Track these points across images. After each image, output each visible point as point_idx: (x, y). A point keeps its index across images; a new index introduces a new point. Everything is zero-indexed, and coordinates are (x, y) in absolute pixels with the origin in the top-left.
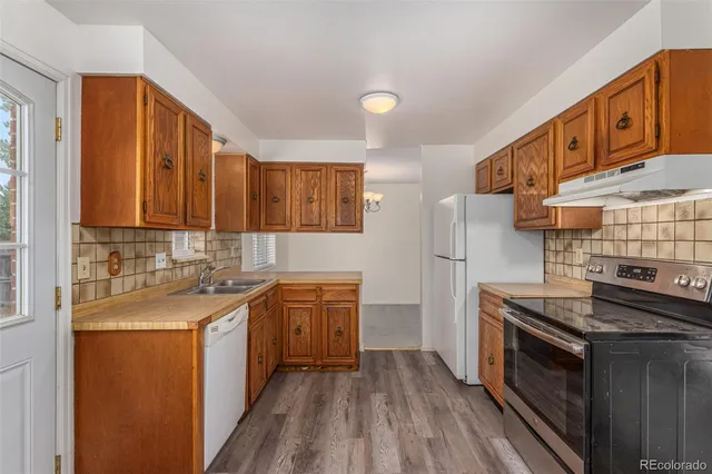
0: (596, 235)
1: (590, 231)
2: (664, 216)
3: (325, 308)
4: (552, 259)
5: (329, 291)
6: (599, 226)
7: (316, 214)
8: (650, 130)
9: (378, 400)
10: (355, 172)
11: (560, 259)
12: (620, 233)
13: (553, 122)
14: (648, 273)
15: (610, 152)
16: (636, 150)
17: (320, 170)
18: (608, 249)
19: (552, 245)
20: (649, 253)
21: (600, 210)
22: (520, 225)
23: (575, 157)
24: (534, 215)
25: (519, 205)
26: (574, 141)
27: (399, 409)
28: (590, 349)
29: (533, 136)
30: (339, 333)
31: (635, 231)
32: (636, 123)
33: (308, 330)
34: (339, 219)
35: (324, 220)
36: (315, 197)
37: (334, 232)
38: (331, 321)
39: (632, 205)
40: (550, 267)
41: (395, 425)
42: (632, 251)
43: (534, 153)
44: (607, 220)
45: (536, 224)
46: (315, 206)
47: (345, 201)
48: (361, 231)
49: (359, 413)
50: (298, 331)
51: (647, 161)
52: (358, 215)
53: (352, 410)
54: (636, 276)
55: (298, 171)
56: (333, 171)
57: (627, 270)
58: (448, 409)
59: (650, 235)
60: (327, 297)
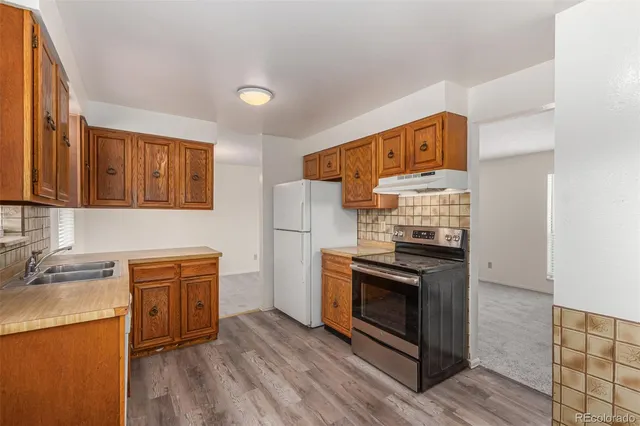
0: (394, 213)
1: (390, 210)
2: (434, 202)
3: (184, 284)
4: (363, 229)
5: (188, 267)
6: (396, 207)
7: (163, 189)
8: (439, 154)
9: (250, 357)
10: (206, 151)
11: (369, 229)
12: (409, 212)
13: (374, 137)
14: (430, 234)
15: (415, 163)
16: (431, 164)
17: (168, 145)
18: (402, 221)
19: (363, 219)
20: (426, 223)
21: (396, 197)
22: (347, 205)
23: (392, 163)
24: (360, 198)
25: (346, 191)
26: (391, 153)
27: (272, 359)
28: (422, 280)
29: (359, 144)
30: (200, 306)
31: (418, 211)
32: (431, 148)
33: (166, 309)
34: (189, 196)
35: (172, 196)
36: (162, 172)
37: (183, 208)
38: (191, 295)
39: (416, 195)
40: (362, 234)
41: (277, 370)
42: (417, 222)
43: (360, 155)
44: (401, 203)
45: (361, 204)
46: (162, 182)
47: (195, 178)
48: (211, 208)
49: (242, 371)
50: (154, 311)
51: (436, 171)
52: (209, 193)
53: (233, 370)
54: (423, 237)
55: (141, 143)
56: (183, 149)
57: (417, 234)
58: (307, 348)
59: (427, 212)
60: (185, 273)
